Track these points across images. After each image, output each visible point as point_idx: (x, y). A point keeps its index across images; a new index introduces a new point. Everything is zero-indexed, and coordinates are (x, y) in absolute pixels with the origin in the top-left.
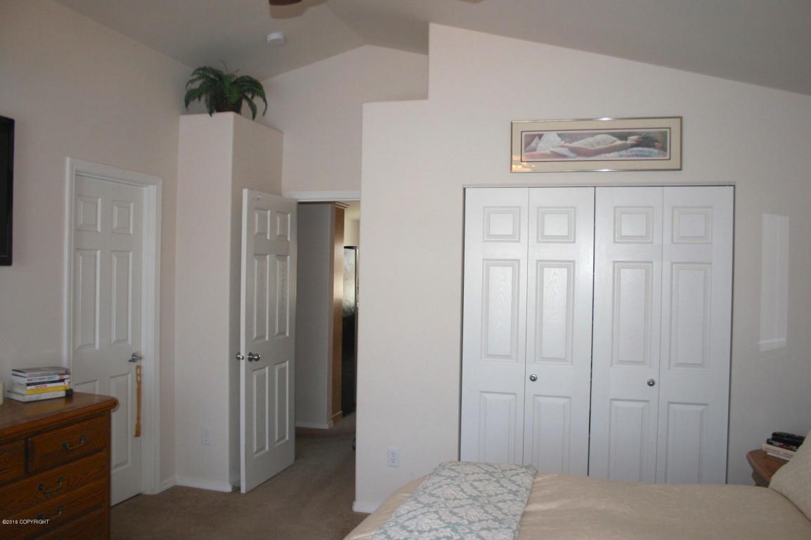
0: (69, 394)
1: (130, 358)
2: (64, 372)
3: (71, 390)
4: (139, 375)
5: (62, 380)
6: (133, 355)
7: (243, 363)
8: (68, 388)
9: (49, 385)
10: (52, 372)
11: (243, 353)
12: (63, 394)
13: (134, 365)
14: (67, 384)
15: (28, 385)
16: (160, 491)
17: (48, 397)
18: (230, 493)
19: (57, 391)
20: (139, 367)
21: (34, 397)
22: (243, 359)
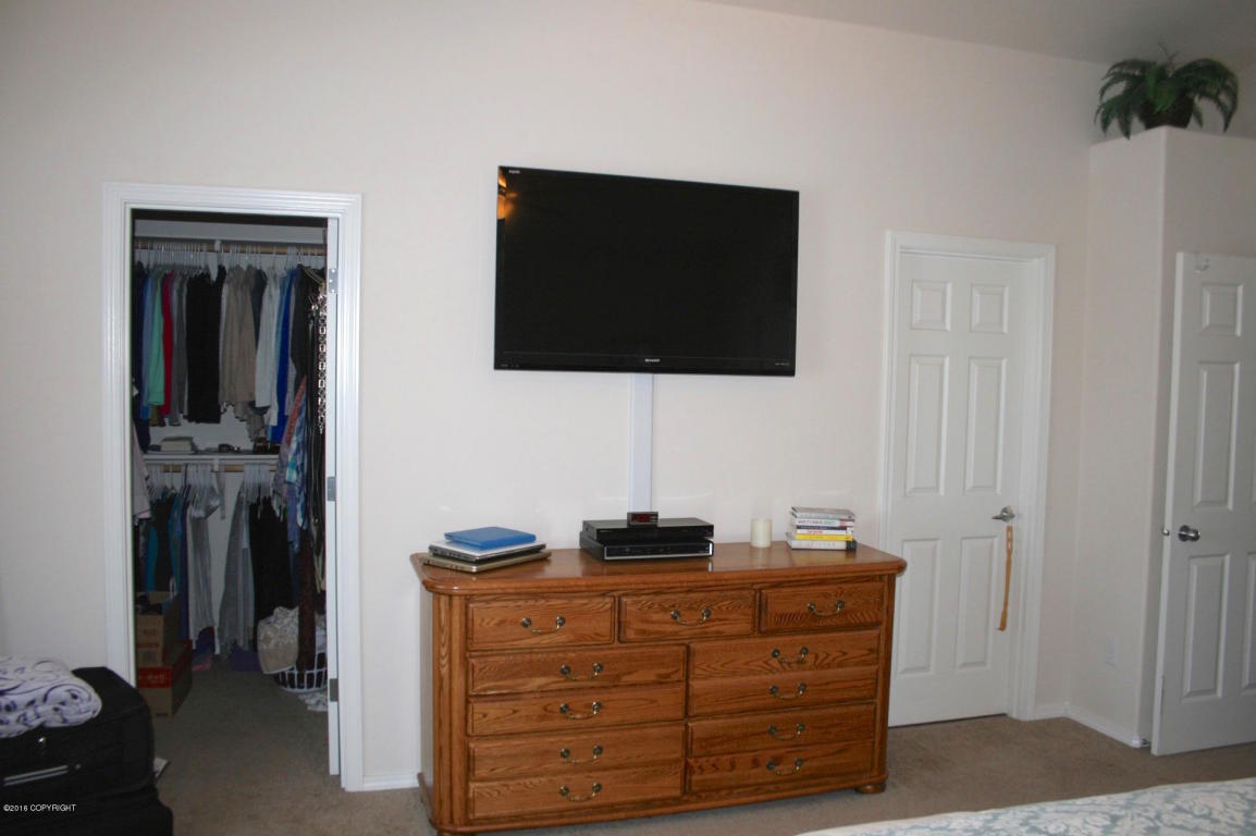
0: (851, 548)
1: (998, 514)
2: (846, 517)
3: (854, 542)
4: (1010, 540)
5: (844, 528)
6: (1005, 510)
7: (1167, 541)
8: (850, 539)
9: (825, 532)
10: (831, 516)
11: (1168, 526)
12: (843, 546)
13: (1003, 525)
14: (850, 533)
15: (799, 527)
16: (1032, 719)
17: (823, 547)
18: (1136, 749)
19: (838, 541)
20: (1010, 529)
21: (804, 545)
22: (1168, 534)
